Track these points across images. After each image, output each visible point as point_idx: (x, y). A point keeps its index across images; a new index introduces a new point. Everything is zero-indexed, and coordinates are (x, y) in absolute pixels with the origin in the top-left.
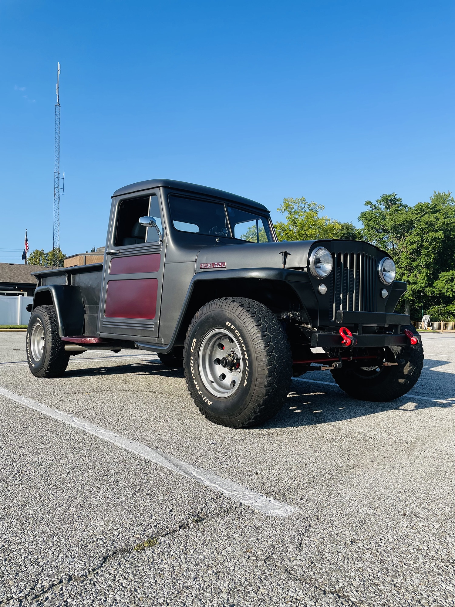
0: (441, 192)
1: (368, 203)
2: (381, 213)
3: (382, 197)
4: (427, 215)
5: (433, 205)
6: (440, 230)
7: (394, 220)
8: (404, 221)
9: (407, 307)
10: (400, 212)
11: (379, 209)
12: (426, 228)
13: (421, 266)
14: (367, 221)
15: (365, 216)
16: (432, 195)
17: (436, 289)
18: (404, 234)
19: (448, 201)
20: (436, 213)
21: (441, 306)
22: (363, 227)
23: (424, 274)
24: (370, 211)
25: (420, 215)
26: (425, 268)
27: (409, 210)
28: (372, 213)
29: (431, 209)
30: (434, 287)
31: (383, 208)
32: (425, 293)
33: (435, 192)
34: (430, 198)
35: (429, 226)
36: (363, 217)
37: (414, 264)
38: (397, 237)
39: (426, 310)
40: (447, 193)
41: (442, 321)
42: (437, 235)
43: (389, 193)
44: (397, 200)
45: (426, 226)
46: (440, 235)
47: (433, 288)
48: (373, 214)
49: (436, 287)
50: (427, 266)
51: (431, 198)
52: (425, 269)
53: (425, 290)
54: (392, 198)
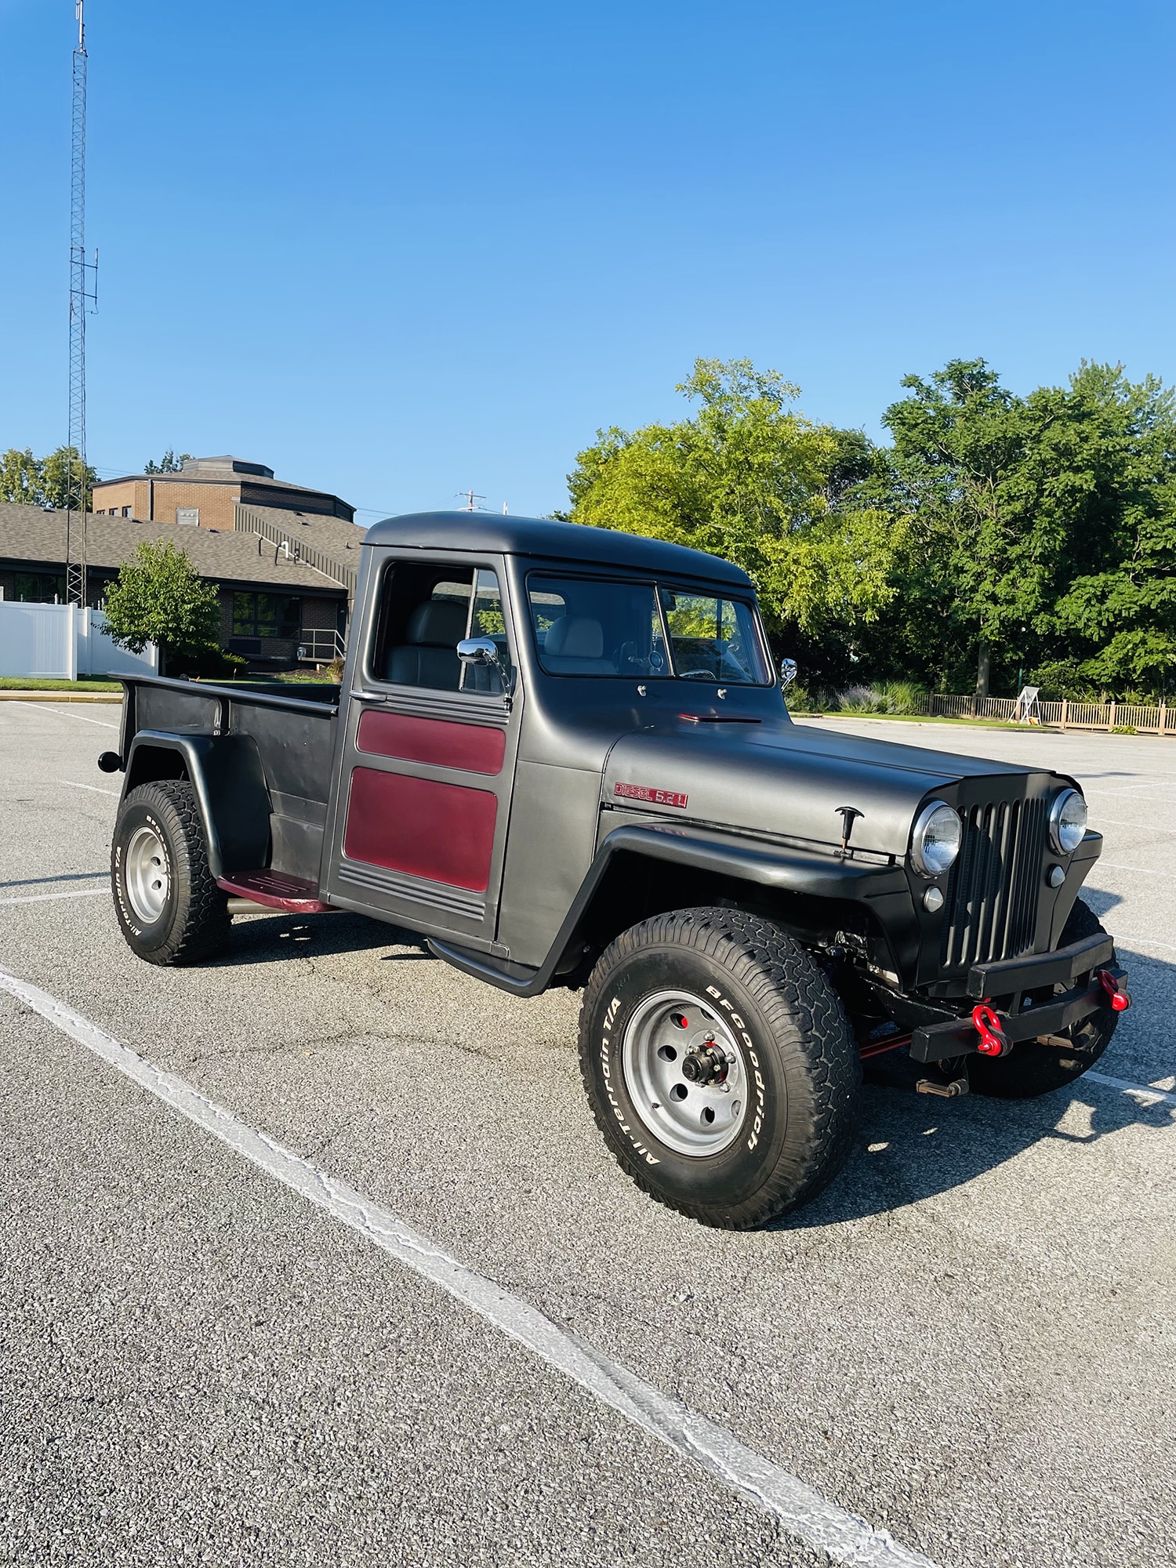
0: (1100, 364)
1: (912, 382)
2: (943, 410)
3: (949, 367)
4: (1057, 425)
5: (1075, 398)
6: (1088, 467)
7: (976, 433)
8: (999, 439)
9: (983, 661)
10: (989, 411)
11: (939, 398)
12: (1052, 458)
13: (1029, 557)
14: (903, 429)
15: (900, 415)
16: (1075, 369)
17: (1060, 618)
18: (996, 471)
19: (1114, 389)
20: (1083, 419)
21: (1066, 662)
22: (893, 444)
23: (1035, 579)
24: (915, 401)
25: (1040, 424)
26: (1039, 563)
27: (1012, 407)
28: (917, 408)
29: (1070, 408)
30: (1057, 613)
31: (947, 395)
32: (1033, 627)
33: (1084, 363)
34: (1070, 376)
35: (1061, 454)
36: (897, 417)
37: (1014, 551)
38: (976, 478)
39: (1029, 671)
40: (1113, 367)
41: (1065, 701)
42: (1077, 480)
43: (968, 358)
44: (986, 378)
45: (1053, 454)
46: (1086, 481)
47: (1052, 615)
48: (920, 412)
49: (1060, 614)
50: (1044, 559)
51: (1073, 378)
52: (1038, 566)
53: (1034, 621)
54: (975, 372)
